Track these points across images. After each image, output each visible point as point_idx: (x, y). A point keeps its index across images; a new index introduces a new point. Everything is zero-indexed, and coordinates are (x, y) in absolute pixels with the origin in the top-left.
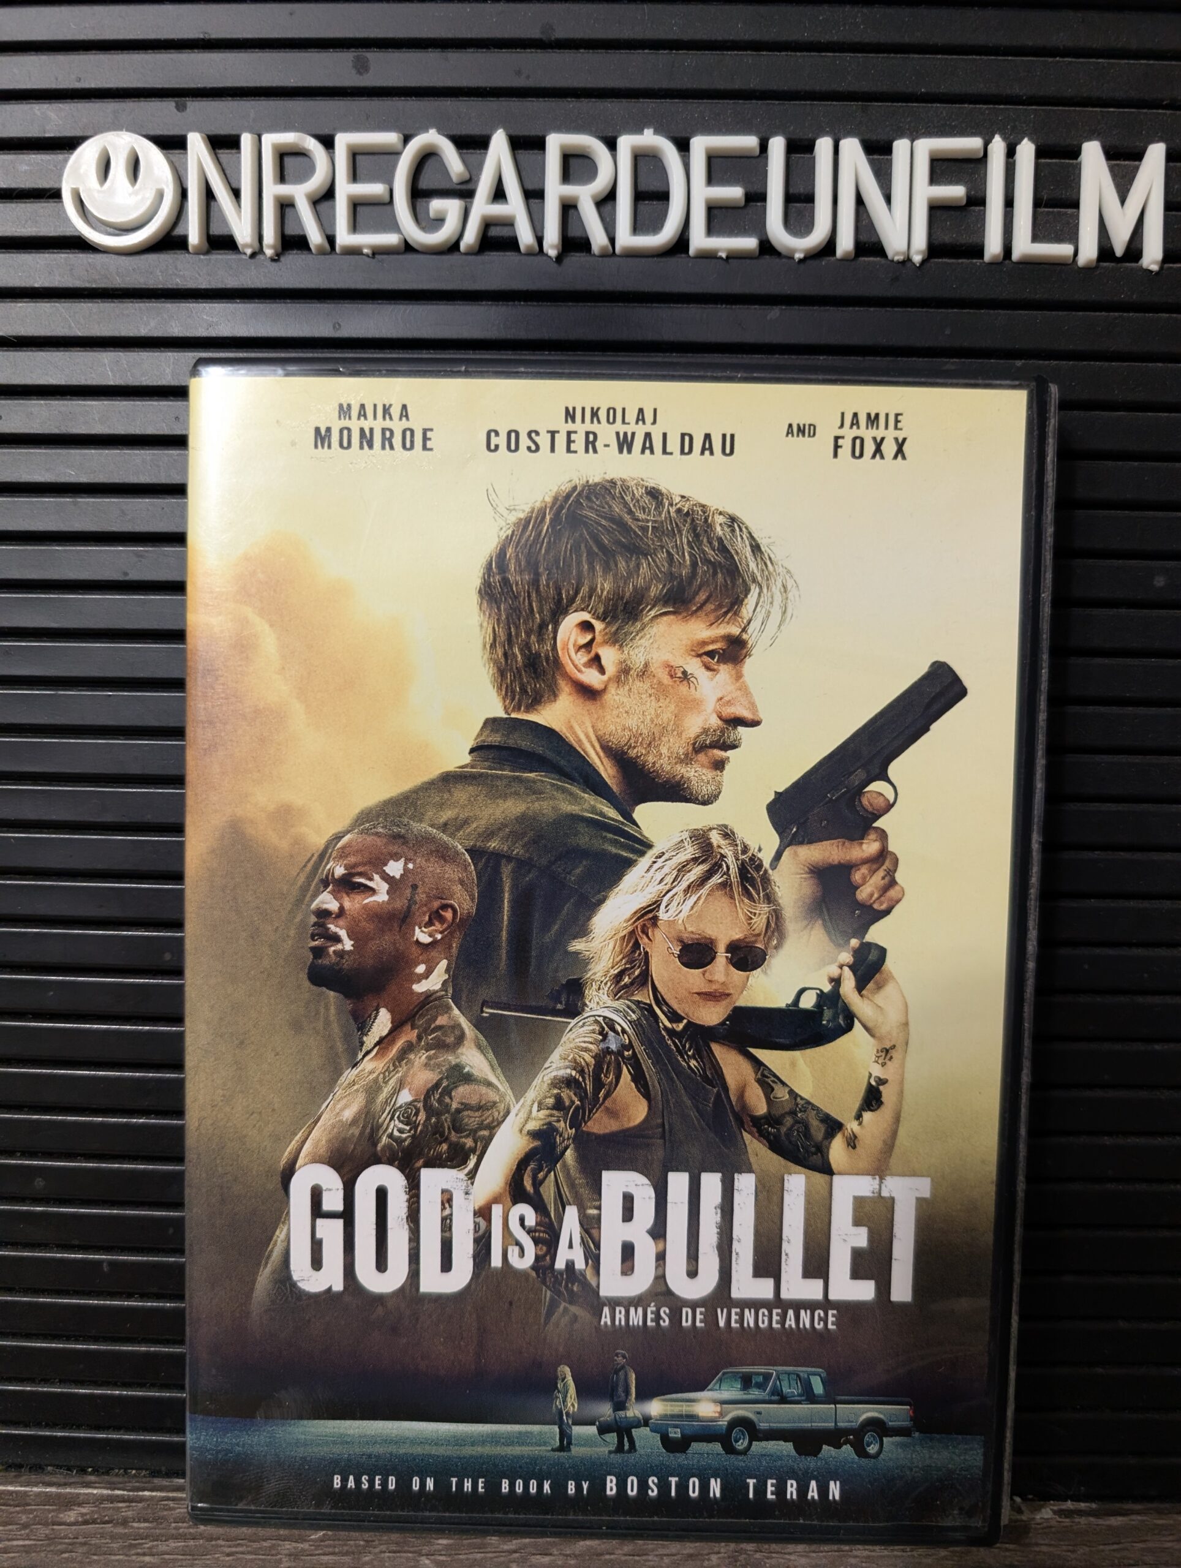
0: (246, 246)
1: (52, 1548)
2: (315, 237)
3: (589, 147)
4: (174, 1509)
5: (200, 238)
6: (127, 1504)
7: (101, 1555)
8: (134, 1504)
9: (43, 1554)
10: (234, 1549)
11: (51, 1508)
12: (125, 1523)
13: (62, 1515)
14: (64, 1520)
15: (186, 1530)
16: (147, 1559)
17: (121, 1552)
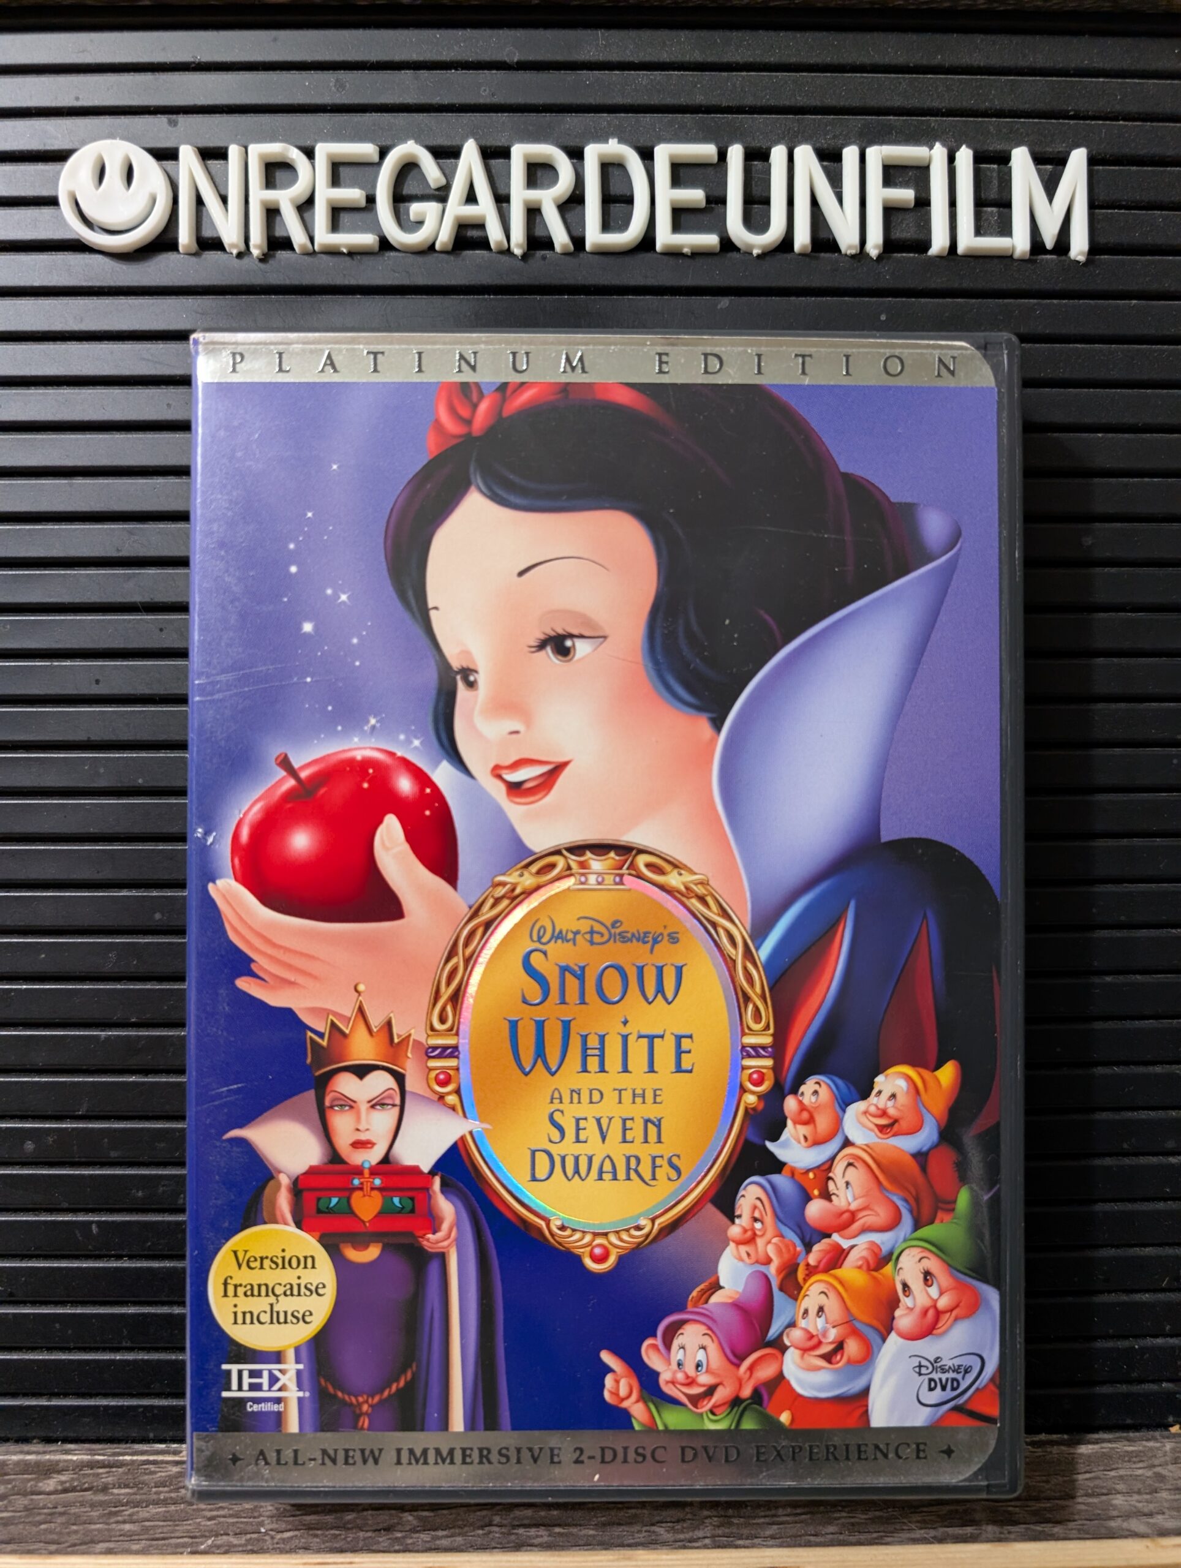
0: (233, 246)
1: (30, 1519)
2: (298, 238)
3: (550, 156)
4: (155, 1473)
5: (190, 237)
6: (107, 1470)
7: (81, 1524)
8: (114, 1469)
9: (21, 1526)
10: (215, 1513)
11: (30, 1476)
12: (105, 1489)
13: (40, 1484)
14: (43, 1489)
15: (167, 1495)
16: (127, 1527)
17: (101, 1521)
